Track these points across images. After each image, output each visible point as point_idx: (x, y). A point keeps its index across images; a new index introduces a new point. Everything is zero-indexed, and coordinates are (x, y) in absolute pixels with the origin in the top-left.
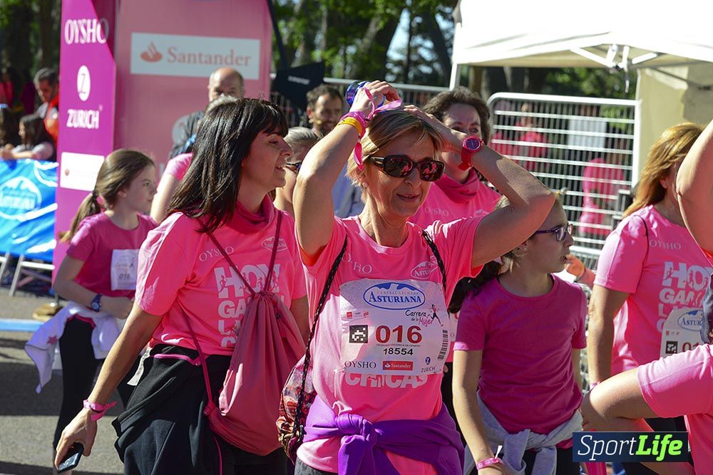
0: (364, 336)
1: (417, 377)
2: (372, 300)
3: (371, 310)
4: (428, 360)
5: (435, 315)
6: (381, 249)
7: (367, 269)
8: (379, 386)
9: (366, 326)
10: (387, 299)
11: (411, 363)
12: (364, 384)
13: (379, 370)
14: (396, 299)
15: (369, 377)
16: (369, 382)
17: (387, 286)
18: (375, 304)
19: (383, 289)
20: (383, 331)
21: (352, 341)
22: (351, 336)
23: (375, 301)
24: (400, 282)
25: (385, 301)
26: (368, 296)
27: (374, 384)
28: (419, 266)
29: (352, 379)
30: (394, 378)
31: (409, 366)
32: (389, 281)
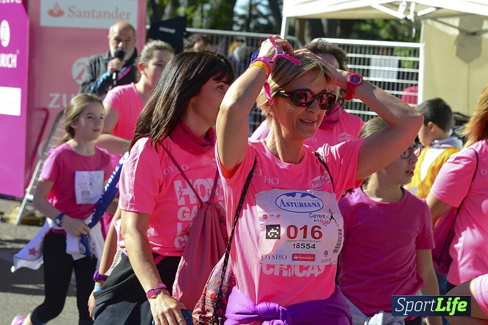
0: (278, 233)
1: (318, 266)
2: (282, 205)
3: (282, 213)
4: (326, 253)
5: (332, 216)
6: (284, 165)
7: (275, 181)
8: (289, 275)
9: (279, 226)
10: (294, 205)
11: (314, 256)
12: (277, 273)
13: (289, 261)
14: (301, 205)
15: (281, 268)
16: (281, 272)
17: (293, 195)
18: (285, 208)
19: (290, 197)
20: (292, 230)
21: (268, 237)
22: (267, 234)
23: (285, 206)
24: (302, 192)
25: (292, 206)
26: (279, 202)
27: (285, 274)
28: (315, 180)
29: (268, 269)
30: (302, 268)
31: (312, 257)
32: (294, 191)
